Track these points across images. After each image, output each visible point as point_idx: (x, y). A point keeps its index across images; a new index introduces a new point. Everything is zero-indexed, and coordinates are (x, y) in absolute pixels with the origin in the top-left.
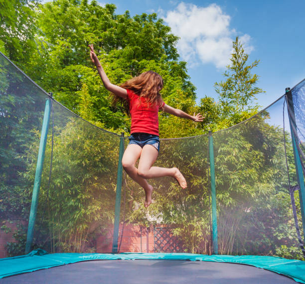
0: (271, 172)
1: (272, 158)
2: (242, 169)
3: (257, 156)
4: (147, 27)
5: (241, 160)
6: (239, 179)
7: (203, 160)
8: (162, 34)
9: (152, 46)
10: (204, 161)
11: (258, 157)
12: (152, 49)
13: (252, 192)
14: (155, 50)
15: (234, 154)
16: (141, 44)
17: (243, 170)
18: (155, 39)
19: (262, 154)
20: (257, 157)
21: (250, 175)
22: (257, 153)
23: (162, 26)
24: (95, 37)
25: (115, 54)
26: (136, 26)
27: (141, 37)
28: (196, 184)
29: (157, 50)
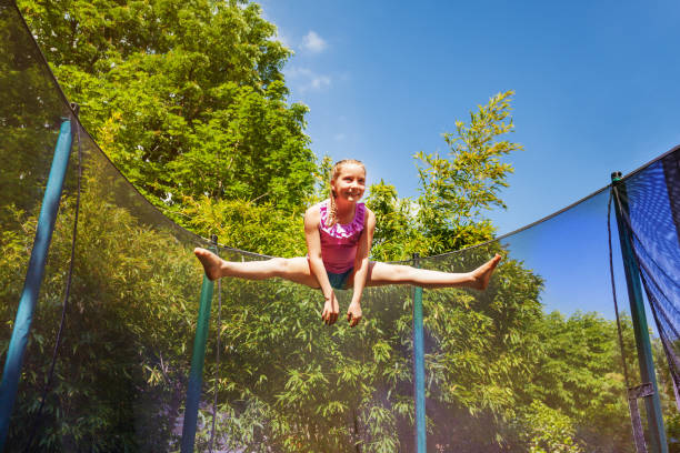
0: (505, 363)
1: (508, 332)
2: (450, 349)
3: (481, 323)
4: (226, 16)
5: (450, 330)
6: (445, 371)
7: (366, 324)
8: (255, 37)
9: (234, 60)
10: (370, 325)
11: (483, 327)
12: (232, 67)
13: (471, 404)
14: (238, 69)
15: (436, 316)
16: (211, 50)
17: (451, 353)
18: (244, 45)
19: (490, 321)
20: (480, 327)
21: (468, 364)
22: (480, 317)
23: (257, 20)
24: (98, 15)
25: (141, 63)
26: (202, 8)
27: (211, 34)
28: (349, 376)
29: (243, 71)
